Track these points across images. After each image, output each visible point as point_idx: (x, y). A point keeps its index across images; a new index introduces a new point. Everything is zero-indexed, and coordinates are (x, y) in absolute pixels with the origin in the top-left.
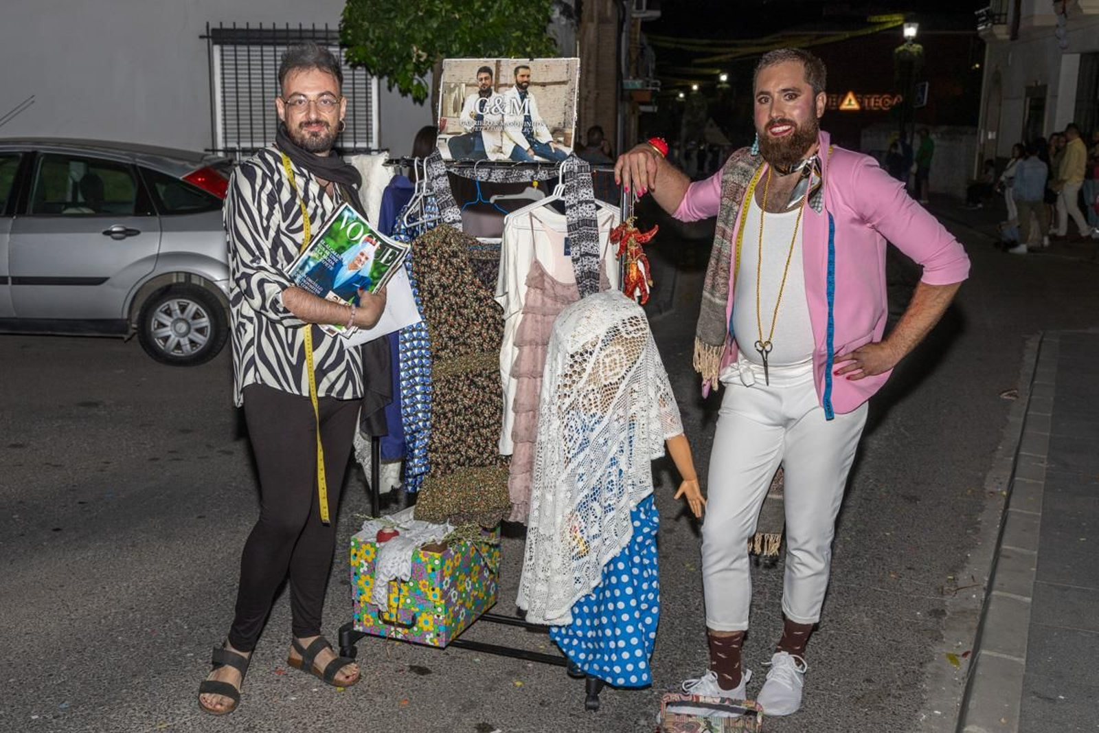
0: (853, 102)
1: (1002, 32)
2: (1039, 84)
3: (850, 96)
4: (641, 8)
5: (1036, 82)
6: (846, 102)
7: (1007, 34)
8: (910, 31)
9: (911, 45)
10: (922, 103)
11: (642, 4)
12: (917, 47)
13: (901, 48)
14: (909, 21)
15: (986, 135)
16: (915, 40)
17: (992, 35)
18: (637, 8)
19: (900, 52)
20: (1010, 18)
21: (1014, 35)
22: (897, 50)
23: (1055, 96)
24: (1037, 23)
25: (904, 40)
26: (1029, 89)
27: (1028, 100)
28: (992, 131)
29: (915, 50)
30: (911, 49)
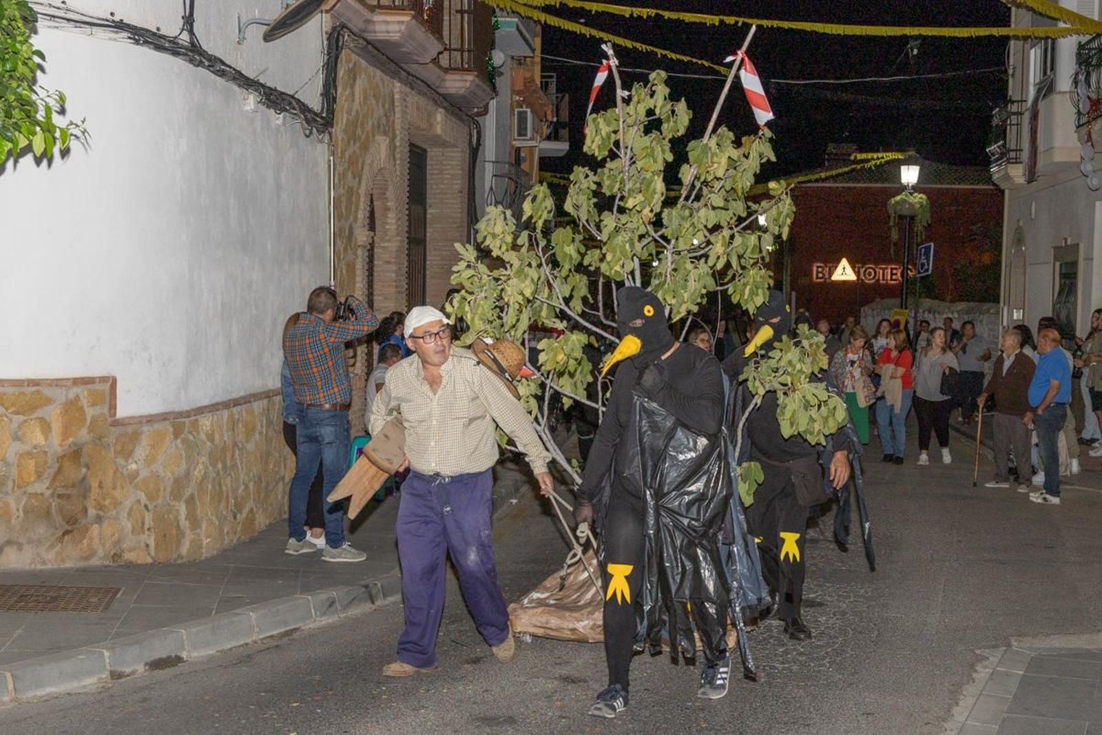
0: (849, 270)
1: (1017, 173)
2: (1069, 242)
3: (844, 262)
4: (525, 135)
5: (1066, 239)
6: (839, 270)
7: (1024, 175)
8: (910, 175)
9: (911, 194)
10: (927, 270)
11: (526, 129)
12: (919, 198)
13: (898, 198)
14: (908, 162)
15: (1010, 314)
16: (915, 189)
17: (1007, 177)
18: (519, 135)
19: (897, 203)
20: (1025, 155)
21: (1031, 176)
22: (893, 201)
23: (1090, 259)
24: (1059, 157)
25: (904, 188)
26: (1057, 248)
27: (1058, 264)
28: (1018, 309)
29: (917, 200)
30: (911, 199)
